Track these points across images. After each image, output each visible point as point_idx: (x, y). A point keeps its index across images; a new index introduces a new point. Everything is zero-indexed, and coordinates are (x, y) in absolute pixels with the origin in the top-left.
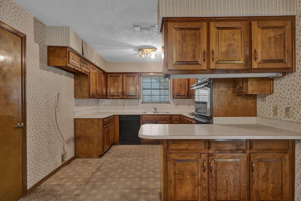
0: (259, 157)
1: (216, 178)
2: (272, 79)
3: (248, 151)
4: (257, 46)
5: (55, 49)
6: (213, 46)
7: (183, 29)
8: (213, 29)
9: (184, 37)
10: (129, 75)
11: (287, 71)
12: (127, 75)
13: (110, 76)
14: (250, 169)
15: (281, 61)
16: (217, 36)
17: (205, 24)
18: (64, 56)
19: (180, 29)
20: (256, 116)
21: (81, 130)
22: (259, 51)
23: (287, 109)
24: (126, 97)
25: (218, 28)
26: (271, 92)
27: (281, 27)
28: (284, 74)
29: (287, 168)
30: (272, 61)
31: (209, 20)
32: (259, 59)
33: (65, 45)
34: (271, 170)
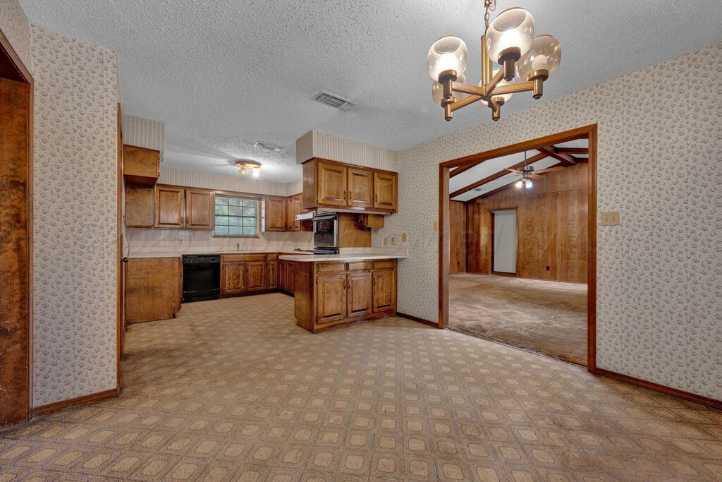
0: (378, 274)
1: (352, 293)
2: (382, 216)
3: (372, 271)
4: (378, 192)
5: (135, 151)
6: (350, 189)
7: (330, 170)
8: (350, 175)
9: (330, 177)
10: (196, 192)
11: (393, 211)
12: (192, 191)
13: (160, 191)
14: (373, 283)
15: (390, 204)
16: (354, 180)
17: (345, 169)
18: (153, 164)
19: (328, 169)
20: (370, 246)
21: (137, 277)
22: (378, 195)
23: (393, 239)
24: (191, 227)
25: (354, 174)
26: (383, 227)
27: (391, 180)
28: (391, 213)
29: (393, 281)
30: (385, 204)
31: (348, 167)
32: (378, 201)
33: (156, 149)
34: (385, 283)
